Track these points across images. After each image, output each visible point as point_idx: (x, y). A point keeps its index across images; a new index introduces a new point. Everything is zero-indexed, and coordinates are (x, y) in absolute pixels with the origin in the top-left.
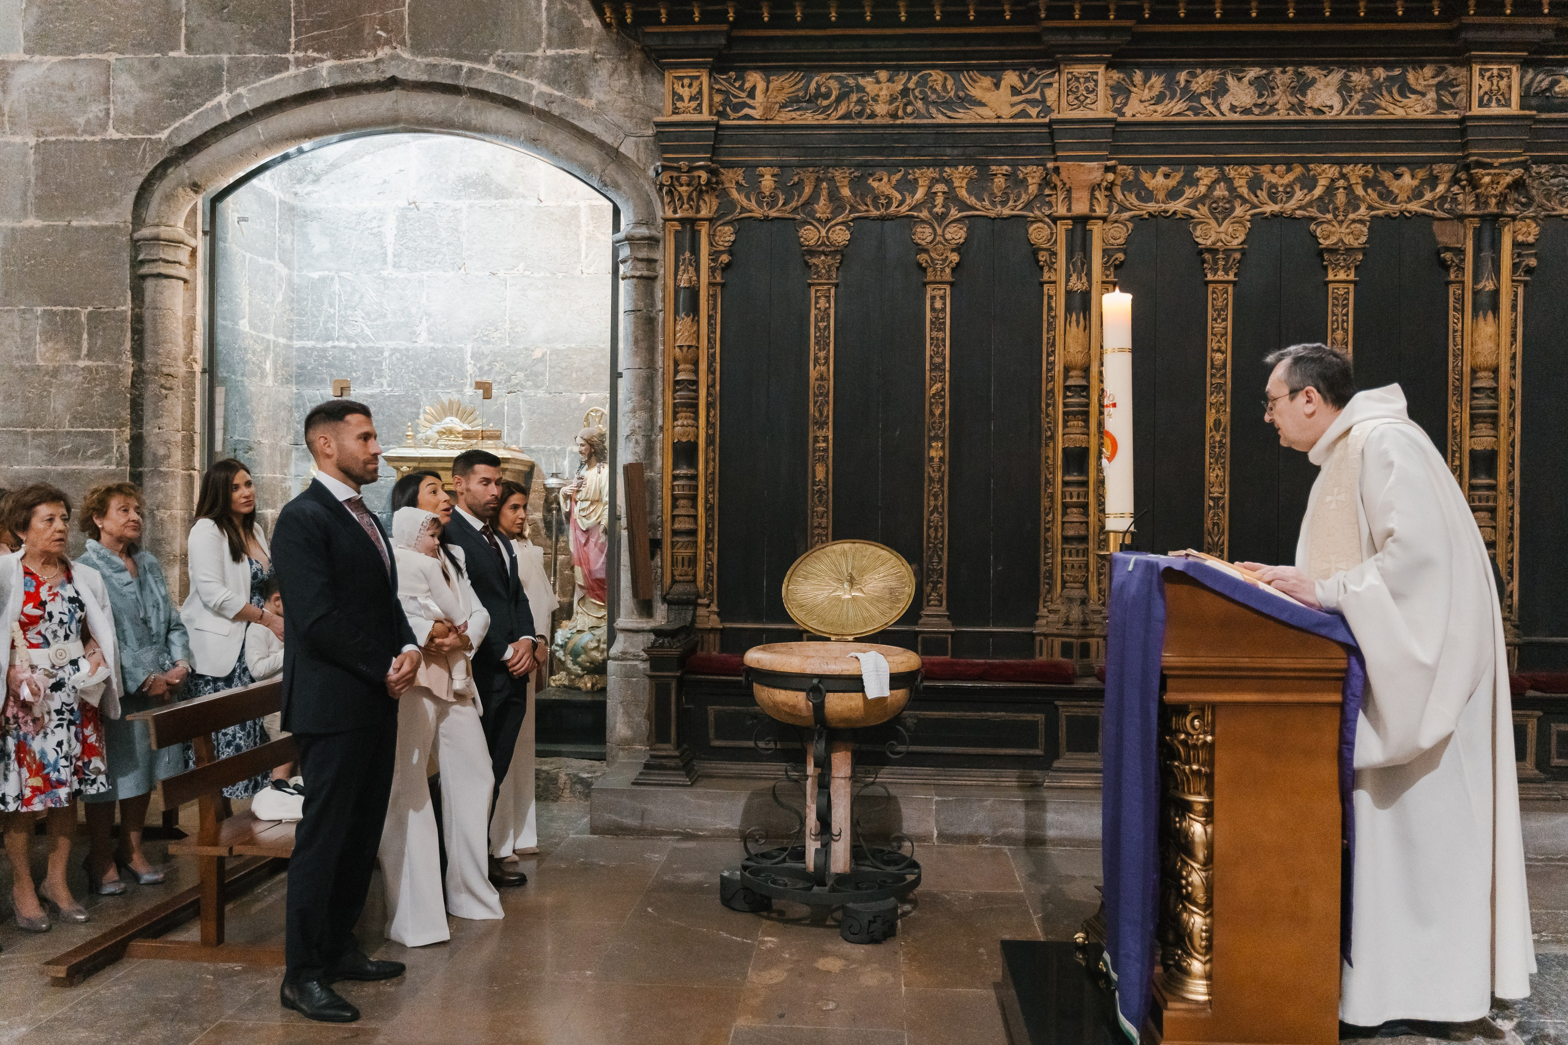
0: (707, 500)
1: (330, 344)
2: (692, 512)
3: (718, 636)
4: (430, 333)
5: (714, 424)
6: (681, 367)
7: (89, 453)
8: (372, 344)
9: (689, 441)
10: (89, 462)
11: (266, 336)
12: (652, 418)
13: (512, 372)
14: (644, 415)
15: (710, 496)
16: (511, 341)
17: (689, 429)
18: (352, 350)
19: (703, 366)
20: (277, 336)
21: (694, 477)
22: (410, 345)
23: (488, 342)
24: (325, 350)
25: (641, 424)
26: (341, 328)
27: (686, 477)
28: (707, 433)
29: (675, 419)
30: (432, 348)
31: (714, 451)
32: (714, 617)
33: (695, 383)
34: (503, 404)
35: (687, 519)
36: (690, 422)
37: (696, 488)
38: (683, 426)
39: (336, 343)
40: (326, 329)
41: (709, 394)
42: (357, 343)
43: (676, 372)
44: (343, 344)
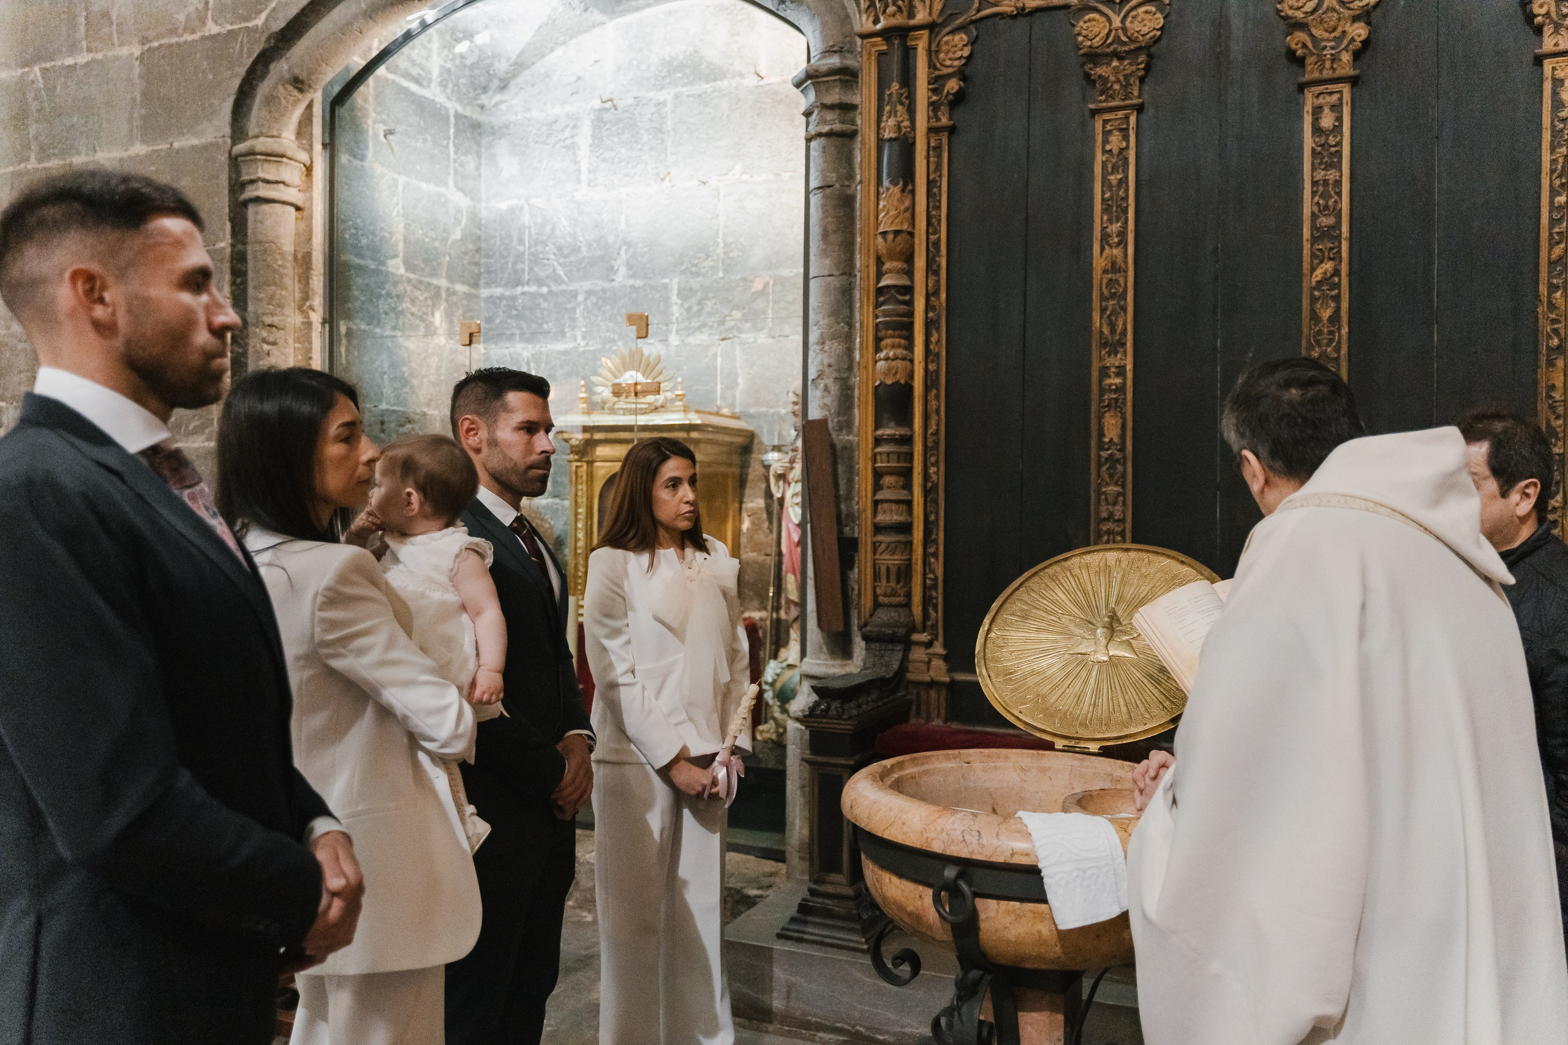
0: (926, 476)
1: (519, 290)
2: (903, 495)
3: (943, 693)
4: (630, 267)
5: (938, 355)
6: (887, 266)
7: (191, 427)
8: (564, 287)
9: (897, 383)
10: (191, 438)
11: (435, 281)
12: (850, 351)
13: (726, 312)
14: (837, 347)
15: (932, 470)
16: (725, 271)
17: (899, 364)
18: (542, 295)
19: (920, 263)
20: (453, 282)
21: (908, 440)
22: (606, 285)
23: (697, 274)
24: (513, 298)
25: (832, 361)
26: (531, 269)
27: (891, 440)
28: (926, 369)
29: (878, 349)
30: (632, 287)
31: (937, 397)
32: (938, 663)
33: (909, 290)
34: (715, 355)
35: (894, 507)
36: (900, 352)
37: (910, 456)
38: (887, 359)
39: (526, 289)
40: (516, 272)
41: (928, 307)
42: (548, 286)
43: (879, 275)
44: (533, 288)
